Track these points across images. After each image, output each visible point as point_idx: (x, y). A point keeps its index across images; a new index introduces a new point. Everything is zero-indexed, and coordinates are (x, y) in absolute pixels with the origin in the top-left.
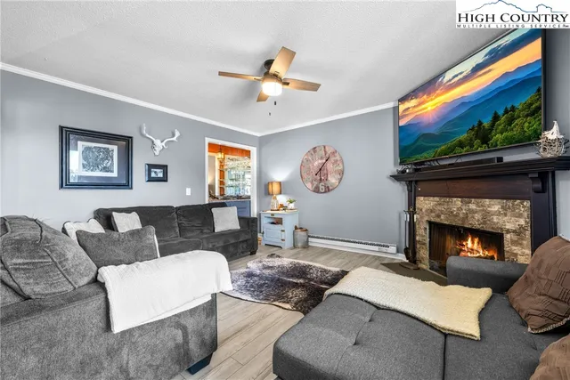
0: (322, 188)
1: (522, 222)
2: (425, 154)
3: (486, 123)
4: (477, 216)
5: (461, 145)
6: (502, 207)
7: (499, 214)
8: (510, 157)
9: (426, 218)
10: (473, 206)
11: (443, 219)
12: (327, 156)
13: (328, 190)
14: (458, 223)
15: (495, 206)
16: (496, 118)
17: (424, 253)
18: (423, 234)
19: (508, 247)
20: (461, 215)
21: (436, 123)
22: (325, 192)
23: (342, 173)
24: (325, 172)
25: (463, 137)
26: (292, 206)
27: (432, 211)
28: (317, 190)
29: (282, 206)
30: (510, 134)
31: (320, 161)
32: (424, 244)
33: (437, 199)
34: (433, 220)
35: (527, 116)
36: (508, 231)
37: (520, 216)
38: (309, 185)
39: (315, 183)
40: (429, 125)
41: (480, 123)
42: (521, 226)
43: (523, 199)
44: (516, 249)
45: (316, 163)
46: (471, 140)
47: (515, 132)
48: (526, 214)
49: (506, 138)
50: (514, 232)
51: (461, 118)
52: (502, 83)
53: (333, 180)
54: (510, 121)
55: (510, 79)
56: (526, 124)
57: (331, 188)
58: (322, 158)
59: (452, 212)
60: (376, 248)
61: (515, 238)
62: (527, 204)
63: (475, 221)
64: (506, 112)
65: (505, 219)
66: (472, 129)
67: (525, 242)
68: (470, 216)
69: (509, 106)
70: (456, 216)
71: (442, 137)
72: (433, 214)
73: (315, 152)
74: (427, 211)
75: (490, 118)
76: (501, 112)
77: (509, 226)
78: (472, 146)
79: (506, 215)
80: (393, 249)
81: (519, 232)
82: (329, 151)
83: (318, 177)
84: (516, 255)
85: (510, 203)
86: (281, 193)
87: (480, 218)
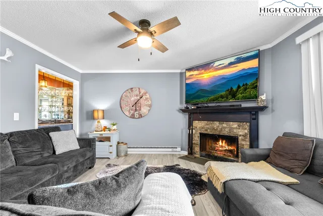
0: (136, 115)
1: (246, 131)
2: (202, 100)
3: (235, 89)
4: (227, 130)
5: (222, 97)
6: (238, 126)
7: (236, 128)
8: (245, 105)
9: (199, 131)
10: (225, 125)
11: (209, 132)
12: (141, 94)
13: (141, 116)
14: (217, 133)
15: (235, 125)
16: (239, 87)
17: (197, 149)
18: (197, 139)
19: (240, 142)
20: (219, 130)
21: (209, 85)
22: (139, 118)
23: (150, 106)
24: (139, 104)
25: (223, 93)
26: (115, 127)
27: (202, 128)
28: (133, 117)
29: (105, 128)
30: (244, 95)
31: (135, 98)
32: (197, 144)
33: (206, 122)
34: (203, 132)
35: (252, 88)
36: (240, 135)
37: (246, 129)
38: (127, 113)
39: (132, 112)
40: (205, 85)
41: (232, 88)
42: (246, 133)
43: (246, 122)
44: (243, 143)
45: (133, 99)
46: (227, 95)
47: (247, 94)
48: (248, 128)
49: (243, 96)
50: (243, 135)
51: (222, 84)
52: (242, 73)
53: (144, 110)
54: (245, 89)
55: (245, 72)
56: (252, 92)
57: (143, 115)
58: (137, 96)
59: (214, 128)
60: (171, 150)
61: (243, 138)
62: (248, 124)
63: (226, 132)
64: (244, 85)
65: (239, 130)
66: (228, 90)
67: (247, 140)
68: (223, 129)
69: (245, 83)
70: (216, 130)
71: (212, 92)
72: (204, 130)
73: (132, 91)
74: (199, 128)
75: (236, 86)
76: (241, 85)
77: (241, 133)
78: (227, 98)
79: (239, 129)
80: (179, 149)
81: (245, 136)
82: (142, 91)
83: (134, 108)
84: (243, 145)
85: (241, 124)
86: (104, 118)
87: (228, 130)
